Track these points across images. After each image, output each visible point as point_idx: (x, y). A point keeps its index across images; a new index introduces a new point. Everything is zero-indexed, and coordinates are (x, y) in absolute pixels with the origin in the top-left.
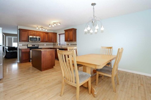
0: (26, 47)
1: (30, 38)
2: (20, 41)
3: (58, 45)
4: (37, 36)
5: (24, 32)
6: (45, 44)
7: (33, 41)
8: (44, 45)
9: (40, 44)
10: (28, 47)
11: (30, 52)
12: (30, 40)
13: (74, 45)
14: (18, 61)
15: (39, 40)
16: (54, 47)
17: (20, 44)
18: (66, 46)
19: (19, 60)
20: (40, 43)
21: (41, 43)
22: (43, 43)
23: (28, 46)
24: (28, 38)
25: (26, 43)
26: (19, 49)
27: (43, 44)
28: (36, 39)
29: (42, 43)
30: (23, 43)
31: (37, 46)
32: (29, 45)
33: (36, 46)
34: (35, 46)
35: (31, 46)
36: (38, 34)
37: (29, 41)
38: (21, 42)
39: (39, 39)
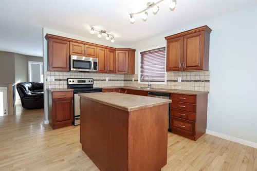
0: (63, 86)
1: (74, 60)
2: (49, 70)
3: (139, 82)
4: (90, 55)
5: (58, 45)
6: (107, 77)
7: (81, 70)
8: (105, 80)
9: (95, 78)
10: (69, 86)
11: (73, 98)
12: (74, 68)
13: (196, 81)
14: (47, 122)
15: (95, 68)
16: (128, 85)
17: (49, 78)
18: (165, 83)
19: (49, 119)
20: (96, 74)
21: (99, 74)
22: (104, 75)
23: (70, 83)
24: (68, 62)
25: (64, 75)
26: (48, 90)
27: (103, 78)
28: (87, 65)
29: (101, 75)
30: (57, 73)
31: (91, 83)
32: (71, 80)
33: (87, 82)
34: (85, 82)
35: (76, 82)
36: (91, 51)
37: (72, 69)
38: (53, 73)
39: (95, 63)
